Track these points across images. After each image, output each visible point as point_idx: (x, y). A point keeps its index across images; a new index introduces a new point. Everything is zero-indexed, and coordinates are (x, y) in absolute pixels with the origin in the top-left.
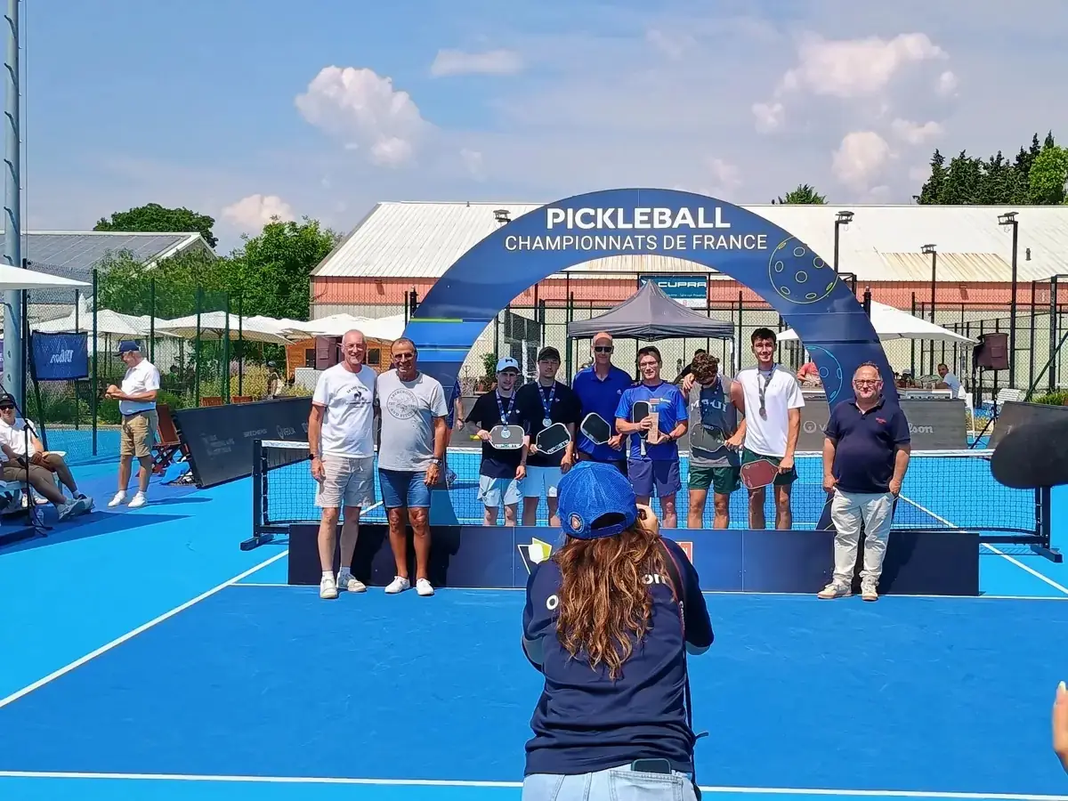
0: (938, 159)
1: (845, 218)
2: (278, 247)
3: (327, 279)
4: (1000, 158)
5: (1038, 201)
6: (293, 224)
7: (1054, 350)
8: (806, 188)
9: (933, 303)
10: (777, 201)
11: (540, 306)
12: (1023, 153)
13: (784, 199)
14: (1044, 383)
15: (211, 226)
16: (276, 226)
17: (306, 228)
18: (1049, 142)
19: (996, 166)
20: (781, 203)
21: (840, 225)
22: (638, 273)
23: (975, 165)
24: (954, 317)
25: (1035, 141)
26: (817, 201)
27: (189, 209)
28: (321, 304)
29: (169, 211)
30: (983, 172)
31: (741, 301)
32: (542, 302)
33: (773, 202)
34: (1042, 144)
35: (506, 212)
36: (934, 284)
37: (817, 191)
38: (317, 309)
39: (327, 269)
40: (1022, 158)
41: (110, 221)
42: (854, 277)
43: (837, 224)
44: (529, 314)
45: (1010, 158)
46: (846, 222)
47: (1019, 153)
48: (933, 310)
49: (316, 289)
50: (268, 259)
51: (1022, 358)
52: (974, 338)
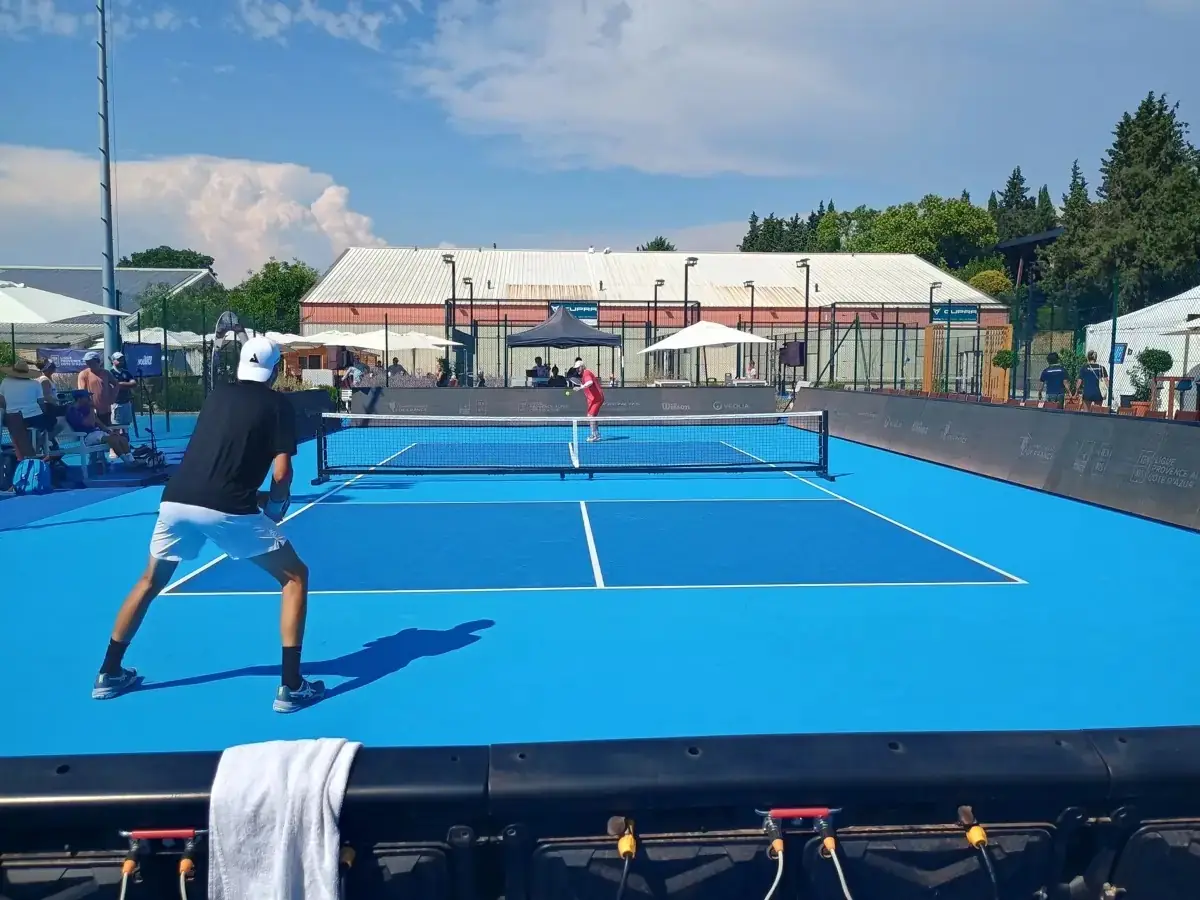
0: (754, 218)
1: (692, 262)
2: (275, 280)
3: (312, 305)
4: (797, 218)
5: (822, 250)
6: (286, 264)
7: (833, 353)
8: (661, 239)
9: (752, 322)
10: (641, 248)
11: (475, 325)
12: (813, 215)
13: (646, 246)
14: (825, 378)
15: (211, 263)
16: (273, 265)
17: (296, 266)
18: (831, 207)
19: (794, 224)
20: (644, 250)
21: (689, 267)
22: (548, 301)
23: (780, 223)
24: (767, 332)
25: (822, 206)
26: (669, 249)
27: (193, 250)
28: (309, 323)
29: (177, 252)
30: (786, 228)
31: (623, 321)
32: (476, 322)
33: (638, 249)
34: (826, 208)
35: (451, 256)
36: (752, 309)
37: (669, 241)
38: (306, 328)
39: (313, 297)
40: (812, 218)
41: (130, 259)
42: (699, 304)
43: (687, 266)
44: (467, 330)
45: (805, 219)
46: (693, 265)
47: (810, 214)
48: (752, 327)
49: (305, 312)
50: (267, 290)
51: (812, 359)
52: (780, 345)
